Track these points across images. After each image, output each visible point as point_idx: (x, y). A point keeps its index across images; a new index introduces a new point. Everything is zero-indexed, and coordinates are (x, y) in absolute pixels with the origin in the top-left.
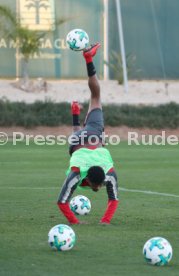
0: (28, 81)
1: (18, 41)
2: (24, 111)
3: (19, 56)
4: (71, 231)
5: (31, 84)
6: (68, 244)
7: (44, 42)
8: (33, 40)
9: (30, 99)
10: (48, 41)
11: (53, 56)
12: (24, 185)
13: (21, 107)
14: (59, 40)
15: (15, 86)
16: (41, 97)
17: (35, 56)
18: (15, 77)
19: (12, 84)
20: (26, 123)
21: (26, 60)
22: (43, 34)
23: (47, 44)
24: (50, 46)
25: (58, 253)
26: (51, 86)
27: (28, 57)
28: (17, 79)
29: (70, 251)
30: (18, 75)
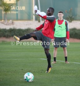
0: (7, 21)
1: (3, 7)
2: (6, 32)
3: (3, 12)
5: (8, 22)
6: (31, 79)
7: (12, 7)
8: (8, 7)
9: (8, 27)
10: (14, 7)
11: (15, 12)
12: (9, 58)
13: (5, 30)
14: (17, 7)
15: (2, 23)
16: (12, 27)
17: (9, 12)
20: (6, 36)
21: (6, 14)
22: (12, 5)
23: (13, 8)
24: (14, 9)
25: (28, 83)
26: (15, 23)
27: (6, 13)
28: (3, 21)
29: (32, 82)
30: (3, 19)
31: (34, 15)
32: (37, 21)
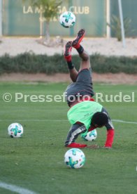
0: (49, 39)
1: (41, 8)
2: (46, 61)
3: (42, 20)
4: (82, 153)
5: (51, 41)
7: (61, 9)
8: (53, 8)
9: (51, 52)
10: (64, 8)
13: (44, 58)
14: (73, 7)
15: (39, 42)
16: (59, 51)
17: (55, 19)
18: (39, 36)
19: (37, 41)
20: (47, 71)
21: (47, 23)
23: (64, 10)
27: (49, 20)
28: (41, 37)
30: (41, 34)
31: (110, 26)
32: (116, 39)
